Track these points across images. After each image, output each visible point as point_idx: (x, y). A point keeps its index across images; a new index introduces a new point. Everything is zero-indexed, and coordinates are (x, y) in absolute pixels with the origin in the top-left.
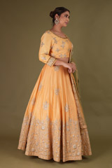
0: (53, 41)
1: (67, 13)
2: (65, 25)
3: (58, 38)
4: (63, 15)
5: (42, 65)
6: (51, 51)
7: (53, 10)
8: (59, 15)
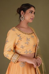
0: (18, 38)
1: (32, 9)
2: (31, 21)
3: (23, 35)
4: (28, 11)
5: (8, 61)
6: (15, 48)
7: (19, 7)
8: (25, 11)
